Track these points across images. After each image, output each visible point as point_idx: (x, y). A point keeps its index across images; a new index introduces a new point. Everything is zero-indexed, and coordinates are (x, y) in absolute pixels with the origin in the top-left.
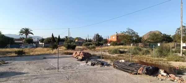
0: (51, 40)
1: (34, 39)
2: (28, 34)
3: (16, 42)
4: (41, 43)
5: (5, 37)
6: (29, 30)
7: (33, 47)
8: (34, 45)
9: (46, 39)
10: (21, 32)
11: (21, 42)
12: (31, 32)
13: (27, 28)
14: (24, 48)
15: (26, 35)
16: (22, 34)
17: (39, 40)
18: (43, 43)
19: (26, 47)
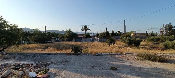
0: (106, 35)
1: (91, 34)
2: (87, 31)
3: (79, 37)
4: (97, 38)
5: (72, 33)
6: (88, 27)
7: (91, 41)
8: (91, 39)
9: (100, 34)
10: (82, 29)
11: (82, 37)
12: (89, 28)
13: (86, 25)
14: (84, 42)
15: (86, 31)
16: (83, 31)
17: (95, 35)
18: (98, 38)
19: (86, 41)
